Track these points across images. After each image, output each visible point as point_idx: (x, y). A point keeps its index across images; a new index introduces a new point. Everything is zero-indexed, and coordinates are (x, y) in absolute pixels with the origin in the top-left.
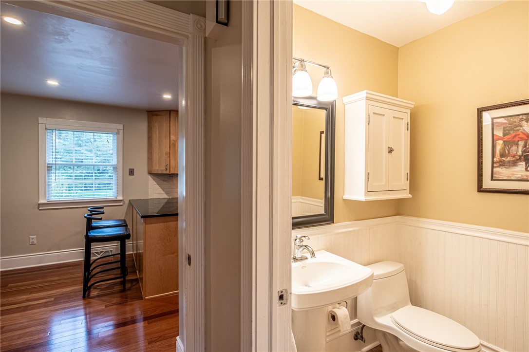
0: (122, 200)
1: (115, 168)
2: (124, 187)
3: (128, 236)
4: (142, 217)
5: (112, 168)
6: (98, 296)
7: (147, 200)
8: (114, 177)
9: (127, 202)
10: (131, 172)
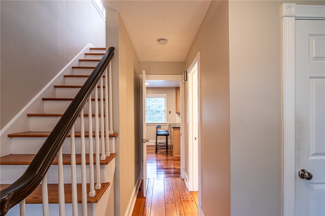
0: (166, 123)
1: (164, 111)
2: (168, 118)
3: (168, 135)
4: (173, 128)
5: (163, 111)
6: (160, 154)
7: (175, 124)
8: (164, 114)
9: (168, 124)
10: (170, 112)
